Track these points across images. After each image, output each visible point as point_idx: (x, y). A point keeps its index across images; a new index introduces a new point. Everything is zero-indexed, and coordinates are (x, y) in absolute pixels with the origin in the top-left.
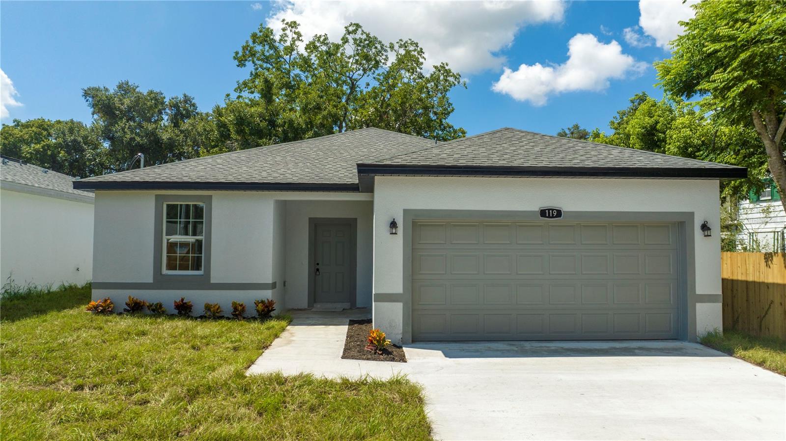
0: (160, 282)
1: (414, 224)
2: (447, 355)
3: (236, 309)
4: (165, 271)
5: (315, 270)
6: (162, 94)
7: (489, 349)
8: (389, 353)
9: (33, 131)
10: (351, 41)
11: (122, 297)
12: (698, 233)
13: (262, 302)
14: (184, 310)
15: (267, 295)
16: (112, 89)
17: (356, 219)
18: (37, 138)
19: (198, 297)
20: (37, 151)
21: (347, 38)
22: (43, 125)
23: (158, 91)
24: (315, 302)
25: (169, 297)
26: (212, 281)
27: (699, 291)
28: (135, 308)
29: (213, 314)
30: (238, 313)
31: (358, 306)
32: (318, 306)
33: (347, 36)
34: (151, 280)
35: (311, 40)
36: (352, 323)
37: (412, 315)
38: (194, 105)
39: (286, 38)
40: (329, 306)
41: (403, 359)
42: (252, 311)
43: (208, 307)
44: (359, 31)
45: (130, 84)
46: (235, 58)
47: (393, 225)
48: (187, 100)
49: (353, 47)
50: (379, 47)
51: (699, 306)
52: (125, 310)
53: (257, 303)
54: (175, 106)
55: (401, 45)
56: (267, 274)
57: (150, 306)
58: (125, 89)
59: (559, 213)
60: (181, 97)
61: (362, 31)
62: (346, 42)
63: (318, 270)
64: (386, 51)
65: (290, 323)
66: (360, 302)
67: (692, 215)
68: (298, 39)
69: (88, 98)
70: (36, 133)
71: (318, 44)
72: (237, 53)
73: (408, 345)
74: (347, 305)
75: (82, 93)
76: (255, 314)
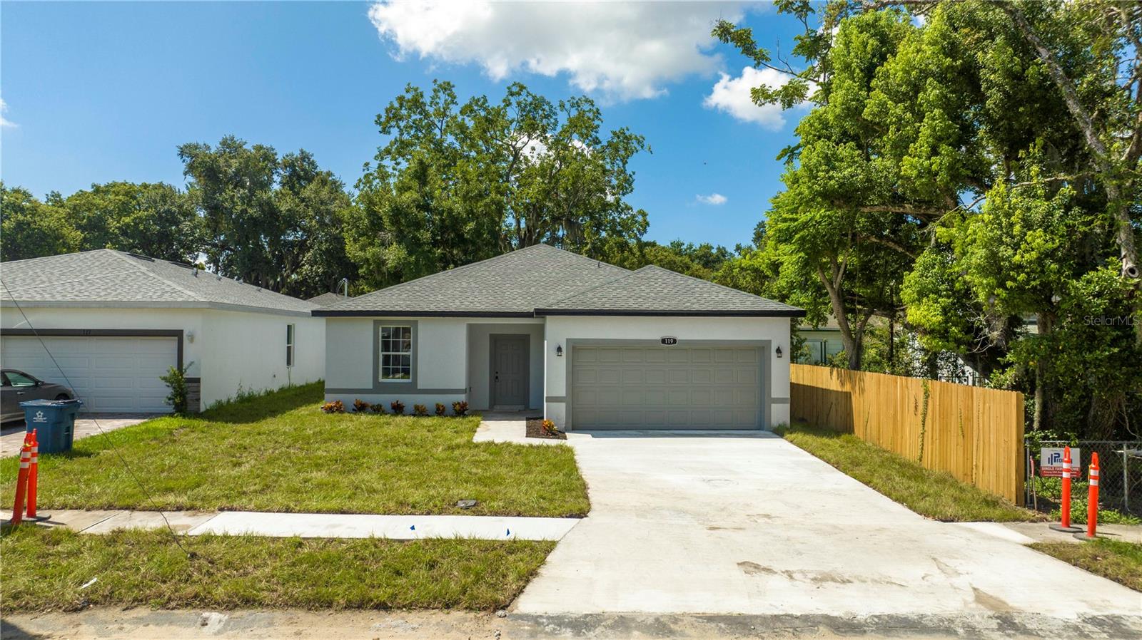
0: (378, 388)
1: (574, 348)
2: (593, 437)
3: (438, 409)
4: (381, 380)
5: (495, 378)
6: (273, 150)
7: (624, 434)
8: (555, 435)
9: (120, 200)
10: (515, 105)
11: (351, 399)
12: (774, 354)
13: (459, 403)
14: (398, 409)
15: (462, 398)
16: (215, 147)
17: (529, 335)
18: (124, 210)
19: (409, 400)
20: (128, 225)
21: (509, 100)
22: (130, 192)
23: (269, 146)
24: (495, 404)
25: (386, 399)
26: (419, 388)
27: (774, 395)
28: (361, 408)
29: (420, 412)
30: (440, 411)
31: (531, 407)
32: (498, 408)
33: (510, 97)
34: (371, 387)
35: (468, 102)
36: (528, 419)
37: (572, 411)
38: (313, 163)
39: (438, 100)
40: (507, 408)
41: (565, 438)
42: (450, 409)
43: (417, 408)
44: (523, 93)
45: (235, 139)
46: (377, 123)
47: (559, 349)
48: (305, 157)
49: (517, 110)
50: (546, 107)
51: (773, 406)
52: (354, 410)
53: (454, 405)
54: (290, 164)
55: (573, 103)
56: (462, 383)
57: (372, 407)
58: (230, 146)
59: (675, 341)
60: (297, 154)
61: (528, 93)
62: (508, 105)
63: (497, 378)
64: (555, 114)
65: (484, 419)
66: (533, 404)
67: (770, 342)
68: (453, 102)
69: (184, 157)
70: (123, 203)
71: (476, 108)
72: (379, 117)
73: (569, 431)
74: (521, 407)
75: (177, 151)
76: (452, 412)
